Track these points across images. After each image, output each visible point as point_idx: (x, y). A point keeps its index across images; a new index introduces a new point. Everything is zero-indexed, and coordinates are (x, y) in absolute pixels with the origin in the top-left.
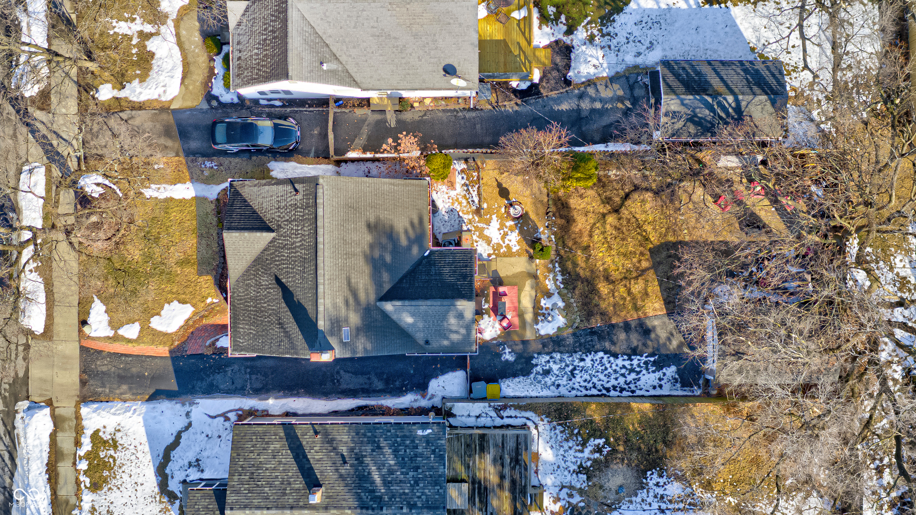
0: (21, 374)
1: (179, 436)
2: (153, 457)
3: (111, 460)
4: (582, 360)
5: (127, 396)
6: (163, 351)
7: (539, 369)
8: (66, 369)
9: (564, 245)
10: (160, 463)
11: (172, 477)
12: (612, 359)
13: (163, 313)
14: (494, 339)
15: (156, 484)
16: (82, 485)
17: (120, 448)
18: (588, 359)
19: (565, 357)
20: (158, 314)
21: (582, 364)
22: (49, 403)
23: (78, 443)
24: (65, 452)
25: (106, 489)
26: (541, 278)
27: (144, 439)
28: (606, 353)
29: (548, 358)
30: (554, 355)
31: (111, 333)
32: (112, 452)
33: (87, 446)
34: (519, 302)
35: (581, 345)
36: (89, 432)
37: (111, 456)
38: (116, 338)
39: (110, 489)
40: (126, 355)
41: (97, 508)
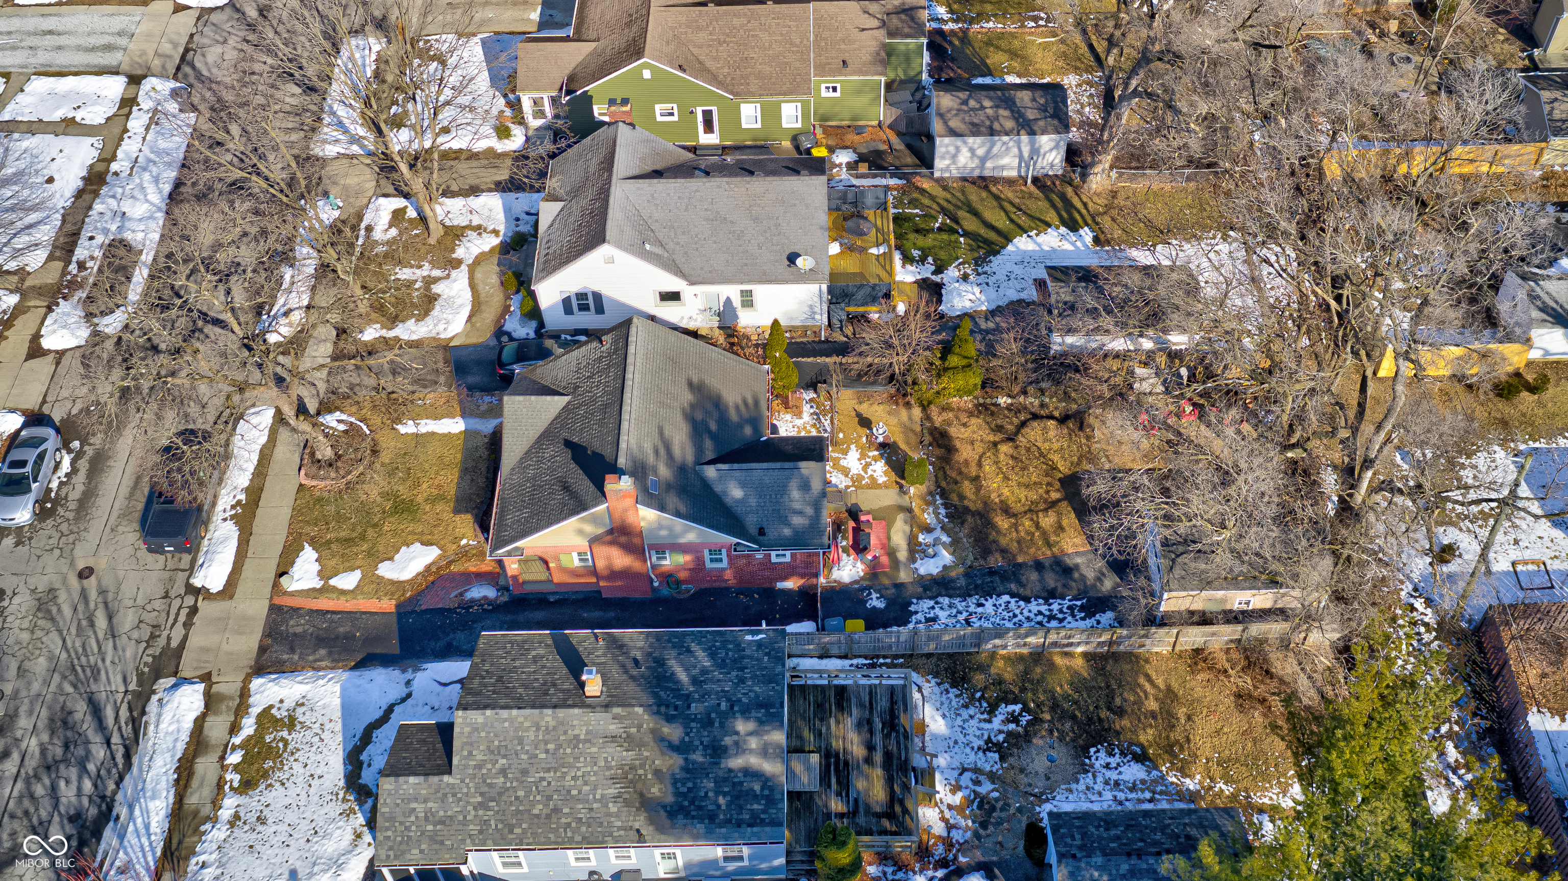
0: (174, 644)
1: (390, 710)
2: (345, 738)
3: (281, 745)
4: (980, 605)
5: (323, 664)
6: (388, 605)
7: (920, 616)
8: (241, 633)
9: (946, 476)
10: (355, 746)
11: (369, 765)
12: (1022, 603)
13: (397, 557)
14: (855, 582)
15: (342, 776)
16: (227, 787)
17: (298, 727)
18: (989, 604)
19: (956, 601)
20: (391, 559)
21: (980, 610)
22: (206, 678)
23: (234, 729)
24: (213, 742)
25: (263, 786)
26: (917, 511)
27: (337, 714)
28: (1012, 596)
29: (932, 603)
30: (940, 599)
31: (318, 584)
32: (285, 734)
33: (249, 727)
34: (889, 538)
35: (976, 587)
36: (255, 711)
37: (282, 739)
38: (326, 590)
39: (271, 785)
40: (333, 612)
41: (242, 814)
